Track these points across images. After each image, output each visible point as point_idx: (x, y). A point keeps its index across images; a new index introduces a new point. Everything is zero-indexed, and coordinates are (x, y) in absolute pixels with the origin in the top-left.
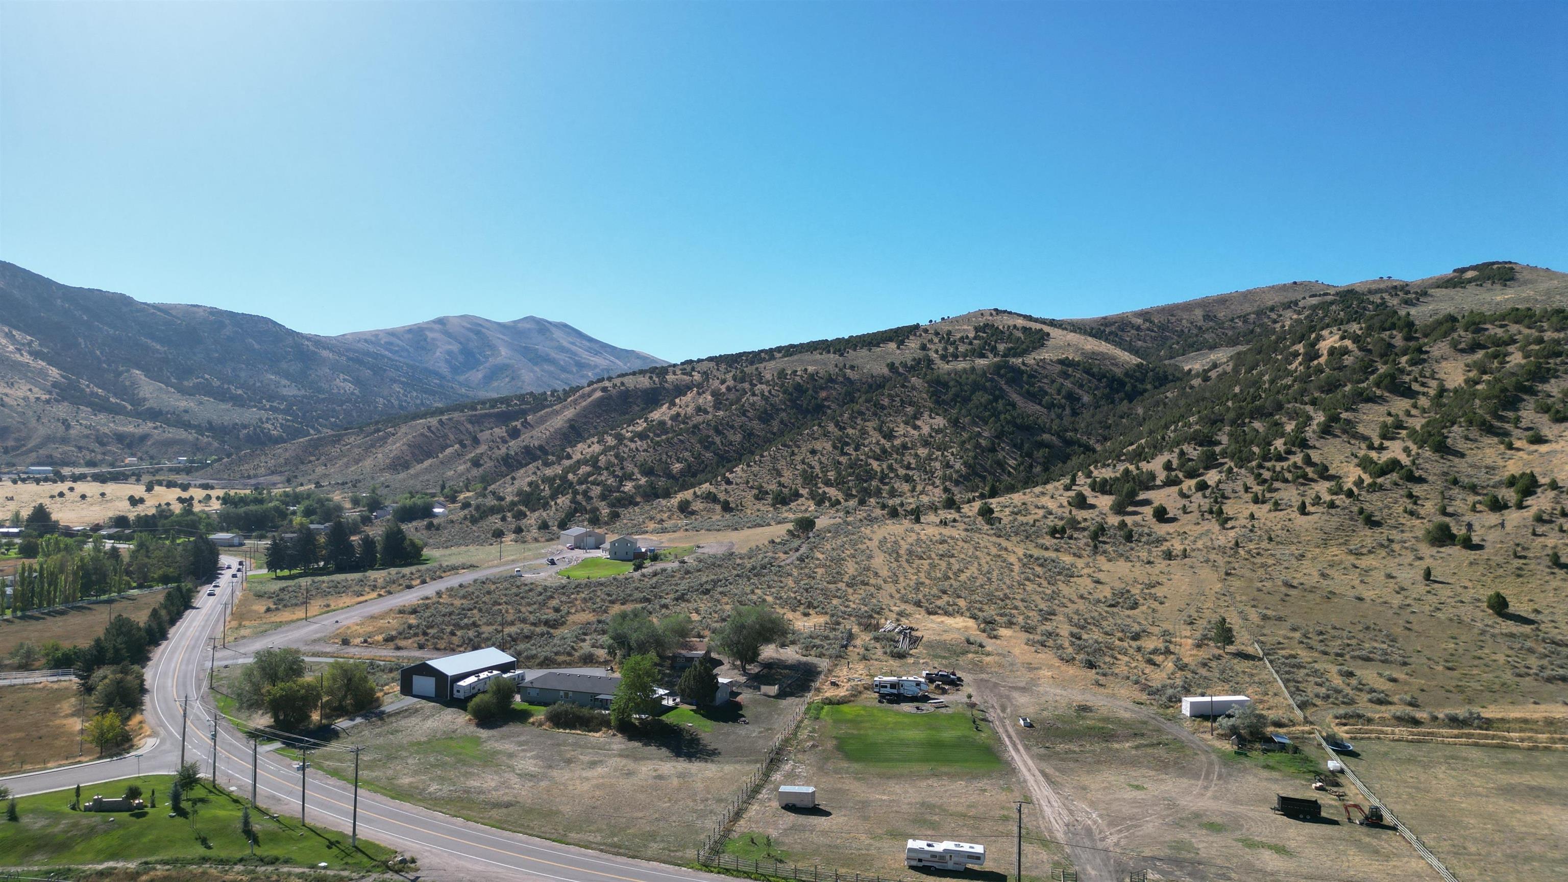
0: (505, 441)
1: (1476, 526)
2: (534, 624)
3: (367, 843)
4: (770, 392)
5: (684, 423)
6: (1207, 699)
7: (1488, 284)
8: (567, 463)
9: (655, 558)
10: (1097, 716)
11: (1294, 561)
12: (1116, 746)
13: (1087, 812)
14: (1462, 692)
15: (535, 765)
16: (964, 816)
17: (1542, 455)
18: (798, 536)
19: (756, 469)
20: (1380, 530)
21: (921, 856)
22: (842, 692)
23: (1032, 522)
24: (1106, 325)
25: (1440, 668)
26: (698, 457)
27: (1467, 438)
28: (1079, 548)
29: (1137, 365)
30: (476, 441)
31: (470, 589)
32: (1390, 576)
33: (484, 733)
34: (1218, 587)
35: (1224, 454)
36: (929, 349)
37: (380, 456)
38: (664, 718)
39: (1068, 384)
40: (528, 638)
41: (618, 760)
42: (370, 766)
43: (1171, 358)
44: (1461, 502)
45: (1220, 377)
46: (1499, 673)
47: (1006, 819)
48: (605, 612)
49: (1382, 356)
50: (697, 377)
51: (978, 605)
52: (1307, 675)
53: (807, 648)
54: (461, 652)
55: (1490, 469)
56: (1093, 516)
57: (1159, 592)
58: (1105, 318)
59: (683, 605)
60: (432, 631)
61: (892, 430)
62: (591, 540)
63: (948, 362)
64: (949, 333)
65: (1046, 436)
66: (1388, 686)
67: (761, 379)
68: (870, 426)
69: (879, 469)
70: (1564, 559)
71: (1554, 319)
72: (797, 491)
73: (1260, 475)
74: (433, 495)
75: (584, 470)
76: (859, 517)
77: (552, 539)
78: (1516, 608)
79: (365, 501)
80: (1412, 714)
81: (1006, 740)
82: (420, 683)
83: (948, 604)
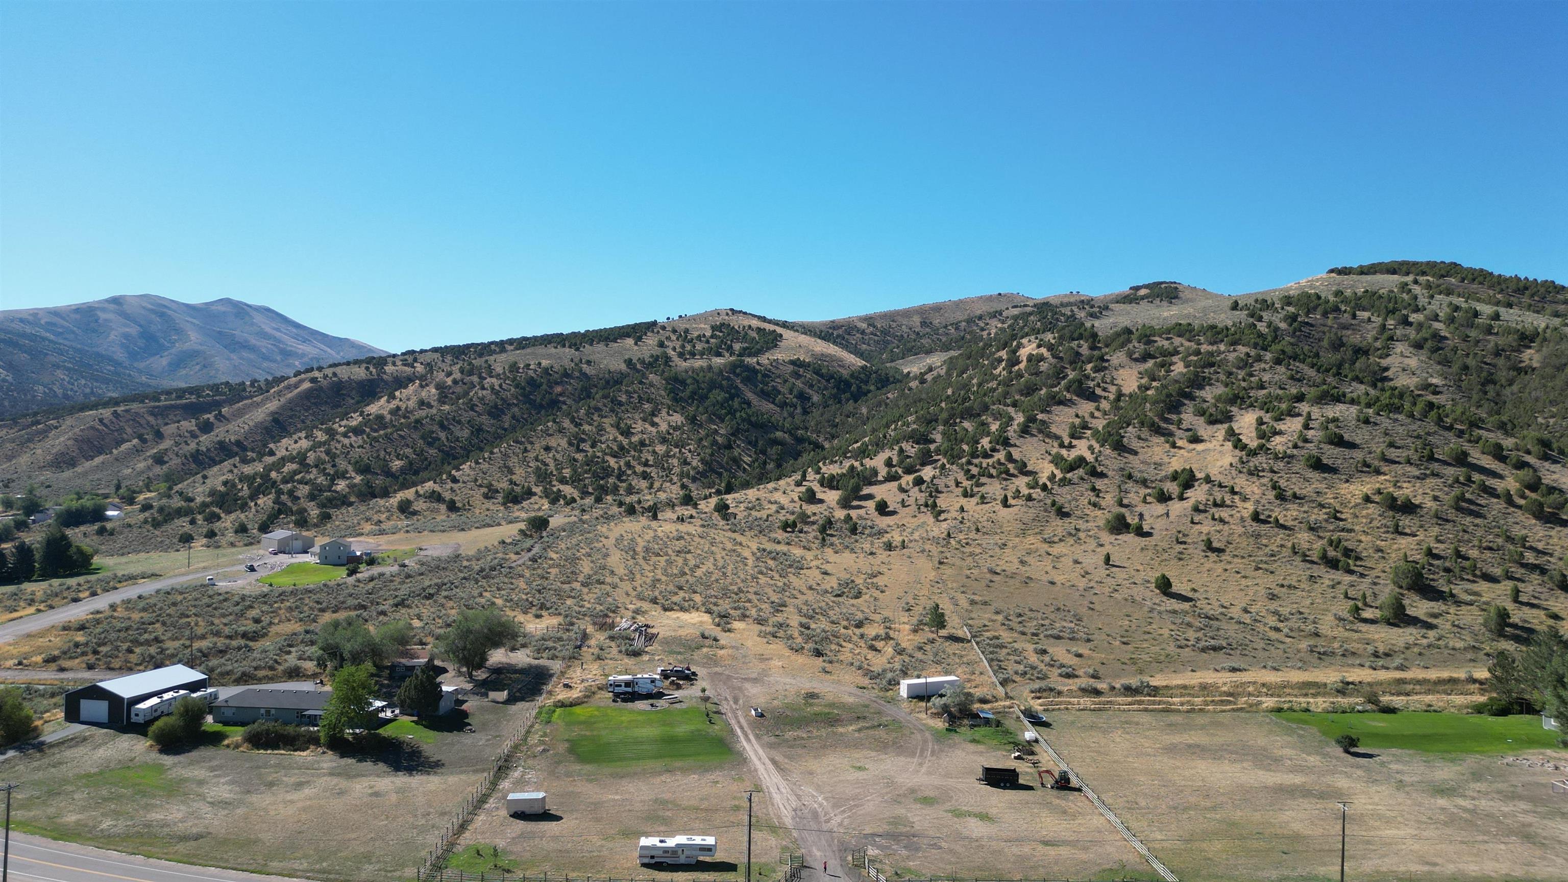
0: (194, 436)
1: (1146, 517)
2: (230, 637)
4: (501, 386)
5: (405, 417)
6: (922, 680)
7: (1157, 301)
8: (269, 460)
9: (372, 562)
10: (823, 702)
11: (997, 549)
12: (841, 730)
13: (813, 796)
14: (1135, 664)
15: (231, 791)
16: (696, 809)
17: (1199, 453)
18: (531, 536)
19: (484, 466)
20: (1069, 520)
21: (653, 853)
22: (575, 694)
23: (765, 517)
24: (834, 328)
25: (1118, 643)
26: (420, 453)
27: (1140, 438)
28: (809, 541)
29: (862, 367)
30: (159, 435)
31: (152, 601)
32: (1076, 562)
33: (168, 760)
34: (932, 575)
35: (938, 451)
36: (667, 347)
37: (39, 451)
38: (381, 731)
39: (799, 384)
40: (222, 652)
41: (329, 779)
42: (26, 805)
43: (892, 361)
44: (1135, 495)
45: (935, 379)
46: (1164, 646)
47: (737, 808)
48: (314, 621)
49: (1071, 363)
50: (419, 368)
51: (713, 600)
52: (1008, 654)
53: (538, 651)
54: (140, 671)
55: (1158, 465)
56: (822, 510)
57: (880, 581)
58: (833, 322)
59: (403, 611)
60: (104, 649)
61: (630, 427)
62: (298, 544)
63: (685, 360)
64: (687, 331)
65: (779, 434)
66: (1074, 661)
67: (490, 372)
68: (608, 422)
69: (616, 466)
70: (1215, 544)
71: (1209, 334)
72: (529, 489)
73: (969, 470)
74: (106, 496)
75: (290, 467)
76: (595, 515)
77: (251, 544)
78: (1177, 587)
79: (19, 503)
80: (1094, 685)
81: (739, 731)
82: (89, 707)
83: (684, 600)
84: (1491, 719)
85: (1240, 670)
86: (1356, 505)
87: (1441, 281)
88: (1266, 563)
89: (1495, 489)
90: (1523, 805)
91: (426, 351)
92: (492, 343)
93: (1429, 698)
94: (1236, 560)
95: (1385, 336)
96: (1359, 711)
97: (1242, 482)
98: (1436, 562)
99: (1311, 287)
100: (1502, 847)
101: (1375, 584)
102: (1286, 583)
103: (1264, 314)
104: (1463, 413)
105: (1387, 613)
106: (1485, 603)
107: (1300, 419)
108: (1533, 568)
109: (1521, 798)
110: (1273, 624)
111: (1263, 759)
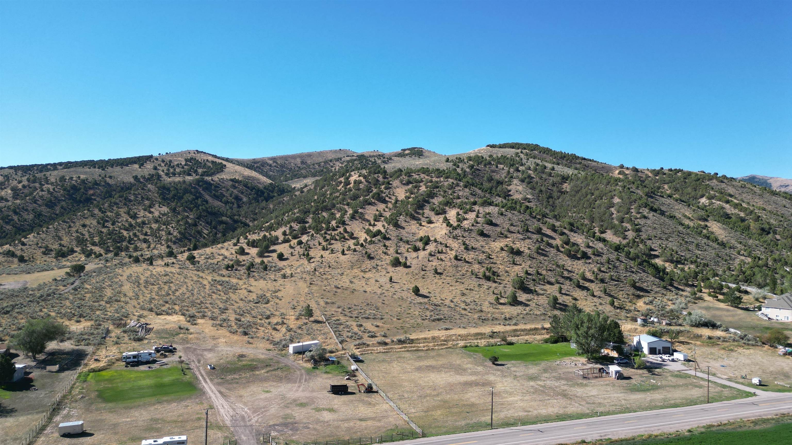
1: (409, 258)
4: (54, 189)
6: (301, 344)
7: (413, 157)
10: (248, 359)
11: (339, 276)
12: (257, 373)
13: (242, 408)
14: (403, 329)
16: (175, 422)
17: (432, 228)
18: (73, 276)
19: (43, 236)
20: (373, 261)
22: (102, 364)
23: (216, 263)
24: (255, 163)
25: (395, 319)
27: (406, 221)
28: (241, 275)
29: (270, 184)
32: (377, 281)
34: (306, 290)
35: (310, 227)
36: (158, 170)
39: (235, 191)
43: (286, 181)
44: (403, 248)
45: (308, 191)
46: (416, 319)
47: (199, 419)
49: (375, 185)
51: (186, 308)
52: (344, 328)
53: (78, 341)
55: (414, 234)
56: (248, 258)
57: (279, 294)
58: (254, 159)
61: (136, 214)
63: (170, 177)
64: (170, 161)
65: (224, 218)
66: (375, 329)
67: (47, 181)
68: (122, 211)
69: (127, 236)
70: (439, 271)
71: (436, 173)
72: (72, 249)
73: (325, 237)
76: (114, 263)
78: (422, 291)
80: (384, 340)
81: (201, 378)
83: (169, 309)
84: (551, 345)
85: (449, 329)
86: (498, 252)
87: (532, 152)
88: (460, 279)
89: (552, 244)
90: (563, 382)
91: (4, 168)
92: (48, 164)
93: (526, 337)
94: (448, 278)
95: (509, 176)
96: (499, 345)
97: (450, 242)
98: (529, 277)
99: (480, 153)
100: (555, 401)
101: (505, 287)
102: (469, 288)
103: (460, 164)
104: (540, 211)
105: (510, 300)
106: (548, 294)
107: (475, 213)
108: (567, 278)
109: (562, 379)
110: (463, 307)
111: (460, 370)
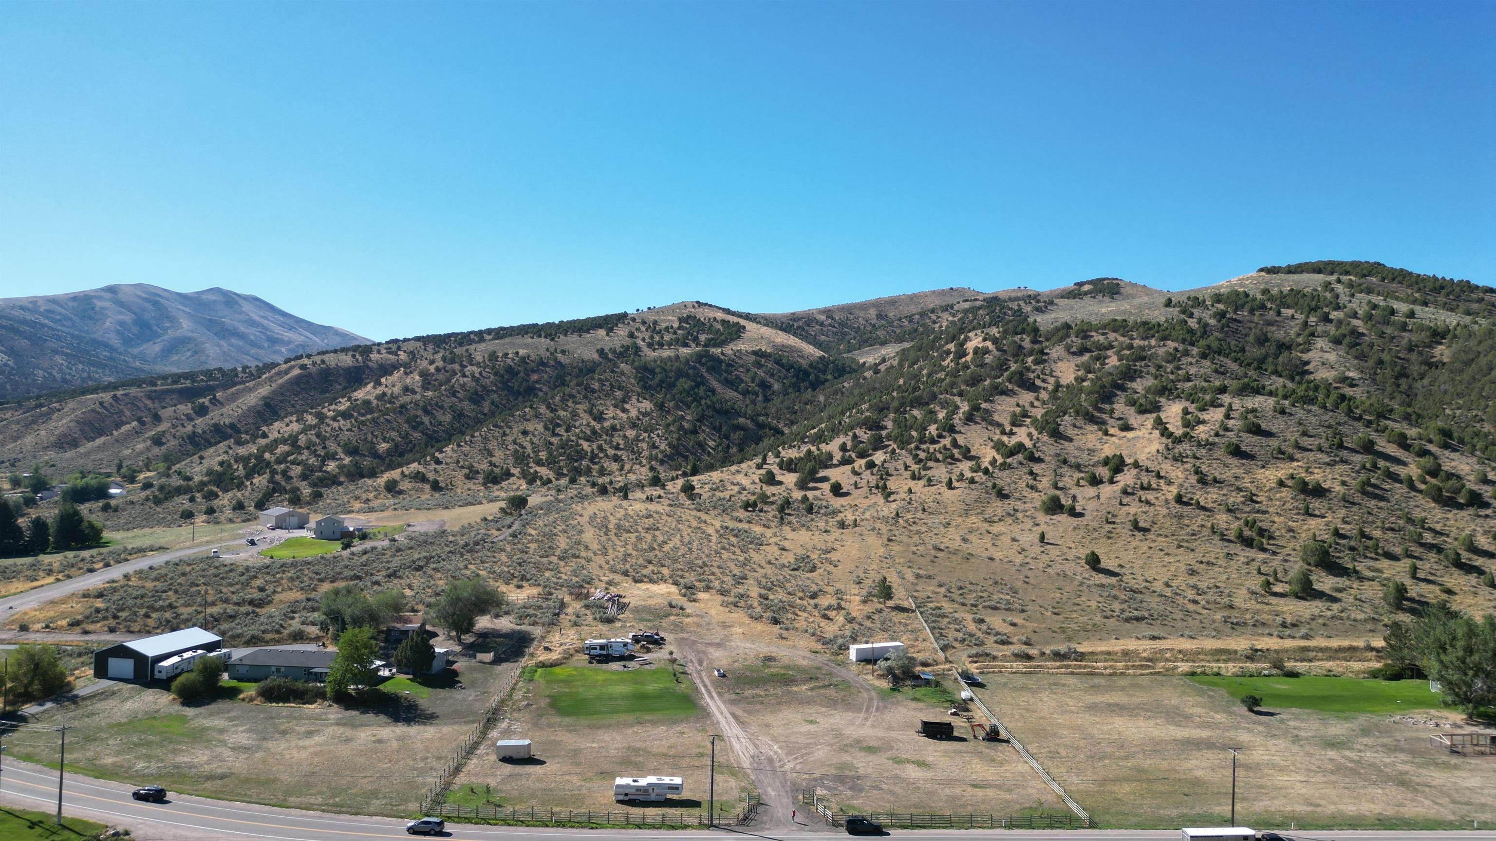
0: (190, 419)
1: (1079, 498)
2: (238, 604)
3: (74, 820)
4: (481, 373)
5: (390, 402)
6: (870, 646)
7: (1100, 297)
8: (263, 442)
9: (364, 537)
10: (780, 665)
11: (942, 529)
12: (795, 689)
13: (769, 745)
14: (1064, 632)
15: (249, 738)
16: (665, 755)
17: (1129, 440)
18: (511, 514)
19: (466, 449)
20: (1008, 501)
21: (627, 791)
22: (554, 656)
23: (728, 497)
24: (794, 320)
25: (1049, 614)
26: (405, 436)
27: (1075, 426)
28: (769, 520)
29: (820, 358)
30: (157, 418)
31: (163, 571)
32: (1014, 540)
33: (190, 712)
34: (881, 551)
35: (889, 437)
36: (637, 337)
37: (43, 433)
38: (381, 687)
39: (761, 373)
40: (232, 617)
41: (336, 728)
43: (849, 352)
44: (1069, 478)
45: (888, 370)
46: (1092, 616)
47: (701, 755)
48: (314, 590)
49: (1014, 356)
50: (403, 356)
51: (680, 573)
52: (949, 623)
53: (520, 618)
54: (158, 634)
55: (1091, 451)
56: (781, 491)
57: (834, 556)
58: (793, 314)
59: (396, 581)
60: (123, 615)
61: (602, 413)
62: (294, 520)
63: (654, 350)
64: (655, 323)
65: (741, 420)
66: (1008, 629)
67: (471, 361)
68: (581, 408)
69: (589, 449)
70: (1142, 524)
71: (1142, 329)
72: (508, 470)
73: (917, 455)
74: (109, 475)
75: (282, 449)
76: (570, 495)
77: (248, 520)
78: (1105, 563)
79: (27, 482)
80: (1027, 651)
81: (703, 690)
82: (115, 665)
83: (653, 572)
84: (1384, 683)
85: (1159, 638)
86: (1271, 489)
87: (1363, 280)
88: (1187, 541)
89: (1399, 475)
90: (1402, 757)
91: (409, 340)
92: (471, 333)
93: (1329, 664)
94: (1160, 539)
95: (1307, 332)
96: (1265, 676)
97: (1167, 468)
98: (1342, 542)
99: (1241, 285)
100: (1380, 791)
101: (1286, 561)
102: (1204, 560)
103: (1195, 311)
104: (1374, 405)
105: (1296, 588)
106: (1385, 579)
107: (1222, 409)
108: (1431, 547)
109: (1402, 750)
110: (1191, 597)
111: (1175, 716)
